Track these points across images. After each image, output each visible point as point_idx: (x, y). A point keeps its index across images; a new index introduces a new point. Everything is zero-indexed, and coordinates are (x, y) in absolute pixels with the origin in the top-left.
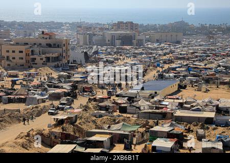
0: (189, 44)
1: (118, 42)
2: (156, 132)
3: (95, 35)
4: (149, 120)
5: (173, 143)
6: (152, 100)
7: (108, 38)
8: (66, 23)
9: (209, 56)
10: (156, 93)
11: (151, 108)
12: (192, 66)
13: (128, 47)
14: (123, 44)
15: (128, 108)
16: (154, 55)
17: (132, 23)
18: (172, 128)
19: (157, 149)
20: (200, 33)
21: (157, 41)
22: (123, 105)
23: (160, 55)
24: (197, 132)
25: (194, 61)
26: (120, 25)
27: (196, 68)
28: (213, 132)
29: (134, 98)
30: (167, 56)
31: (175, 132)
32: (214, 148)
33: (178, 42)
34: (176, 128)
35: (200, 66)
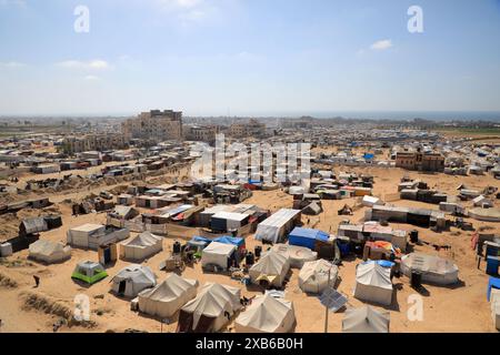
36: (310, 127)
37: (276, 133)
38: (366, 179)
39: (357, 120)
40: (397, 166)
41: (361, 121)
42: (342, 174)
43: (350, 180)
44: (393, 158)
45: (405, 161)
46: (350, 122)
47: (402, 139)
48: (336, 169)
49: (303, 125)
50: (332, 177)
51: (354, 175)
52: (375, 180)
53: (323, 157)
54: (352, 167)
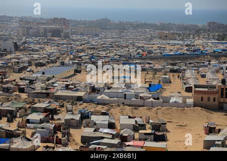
0: (105, 36)
1: (49, 34)
2: (36, 108)
3: (31, 28)
4: (35, 99)
5: (43, 116)
6: (47, 83)
7: (42, 31)
8: (16, 17)
9: (113, 47)
10: (53, 76)
11: (42, 88)
12: (95, 55)
13: (56, 39)
14: (53, 36)
15: (25, 89)
16: (73, 45)
17: (64, 19)
18: (49, 105)
19: (30, 121)
20: (117, 28)
21: (81, 34)
22: (22, 87)
23: (77, 45)
24: (67, 107)
25: (99, 51)
26: (55, 21)
27: (98, 56)
28: (79, 107)
29: (34, 81)
30: (83, 46)
31: (50, 108)
32: (73, 119)
33: (97, 35)
34: (52, 105)
35: (102, 54)
36: (67, 36)
37: (17, 47)
38: (156, 127)
39: (131, 25)
40: (195, 105)
41: (137, 26)
42: (124, 120)
43: (136, 128)
44: (189, 90)
45: (205, 97)
46: (122, 27)
47: (195, 57)
48: (115, 111)
49: (56, 33)
50: (111, 126)
51: (140, 121)
52: (168, 126)
53: (94, 90)
54: (136, 106)
